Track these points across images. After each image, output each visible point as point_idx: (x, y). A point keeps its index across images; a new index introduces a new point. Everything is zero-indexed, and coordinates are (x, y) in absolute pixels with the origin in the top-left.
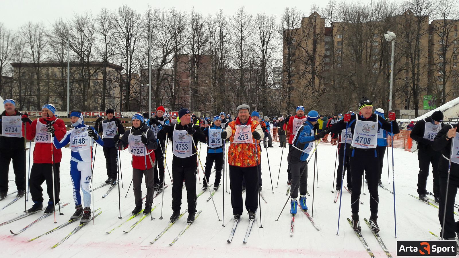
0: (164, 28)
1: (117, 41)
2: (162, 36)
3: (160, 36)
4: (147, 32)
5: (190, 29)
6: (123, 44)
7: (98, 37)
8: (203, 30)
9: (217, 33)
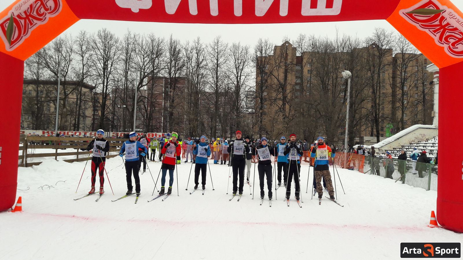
0: (143, 52)
1: (95, 63)
2: (140, 60)
3: (138, 59)
4: (125, 55)
5: (168, 54)
6: (100, 65)
7: (76, 58)
8: (181, 55)
9: (194, 59)
